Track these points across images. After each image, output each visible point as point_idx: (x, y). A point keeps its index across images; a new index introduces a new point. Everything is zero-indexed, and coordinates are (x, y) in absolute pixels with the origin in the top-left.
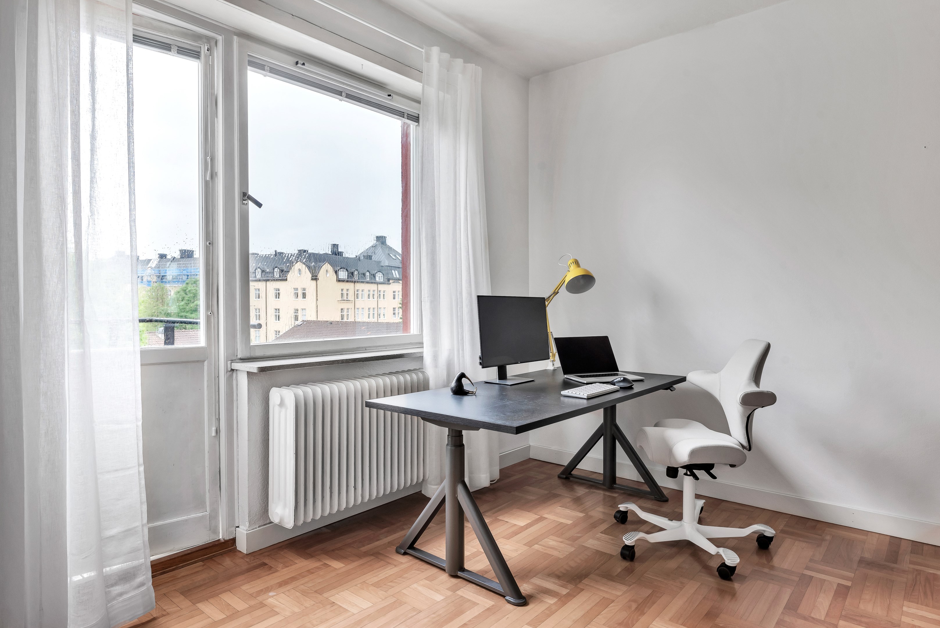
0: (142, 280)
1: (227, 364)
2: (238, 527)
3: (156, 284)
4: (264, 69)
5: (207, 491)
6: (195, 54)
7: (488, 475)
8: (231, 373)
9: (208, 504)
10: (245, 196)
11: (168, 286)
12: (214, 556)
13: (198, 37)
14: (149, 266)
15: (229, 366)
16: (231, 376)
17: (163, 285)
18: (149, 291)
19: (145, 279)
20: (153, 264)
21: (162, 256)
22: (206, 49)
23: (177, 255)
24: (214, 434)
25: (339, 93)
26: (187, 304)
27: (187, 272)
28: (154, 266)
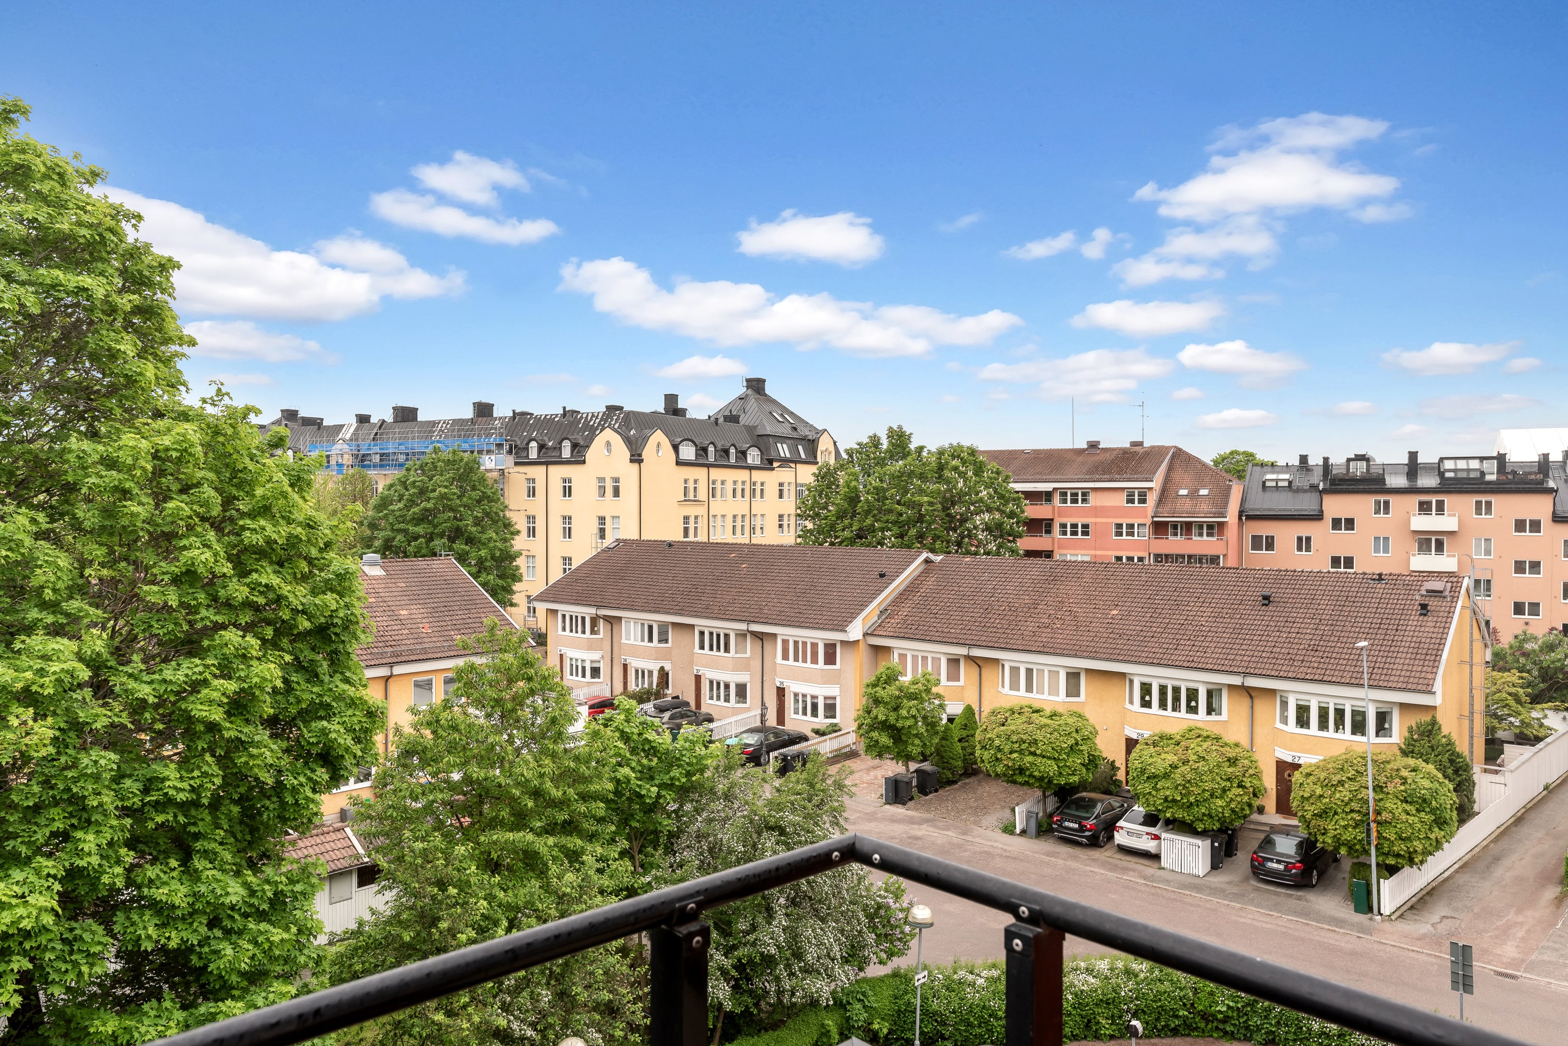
0: (329, 464)
3: (351, 471)
11: (373, 473)
14: (340, 437)
17: (364, 471)
18: (340, 482)
19: (333, 462)
20: (346, 434)
21: (363, 419)
23: (389, 417)
26: (407, 507)
27: (408, 449)
28: (348, 436)
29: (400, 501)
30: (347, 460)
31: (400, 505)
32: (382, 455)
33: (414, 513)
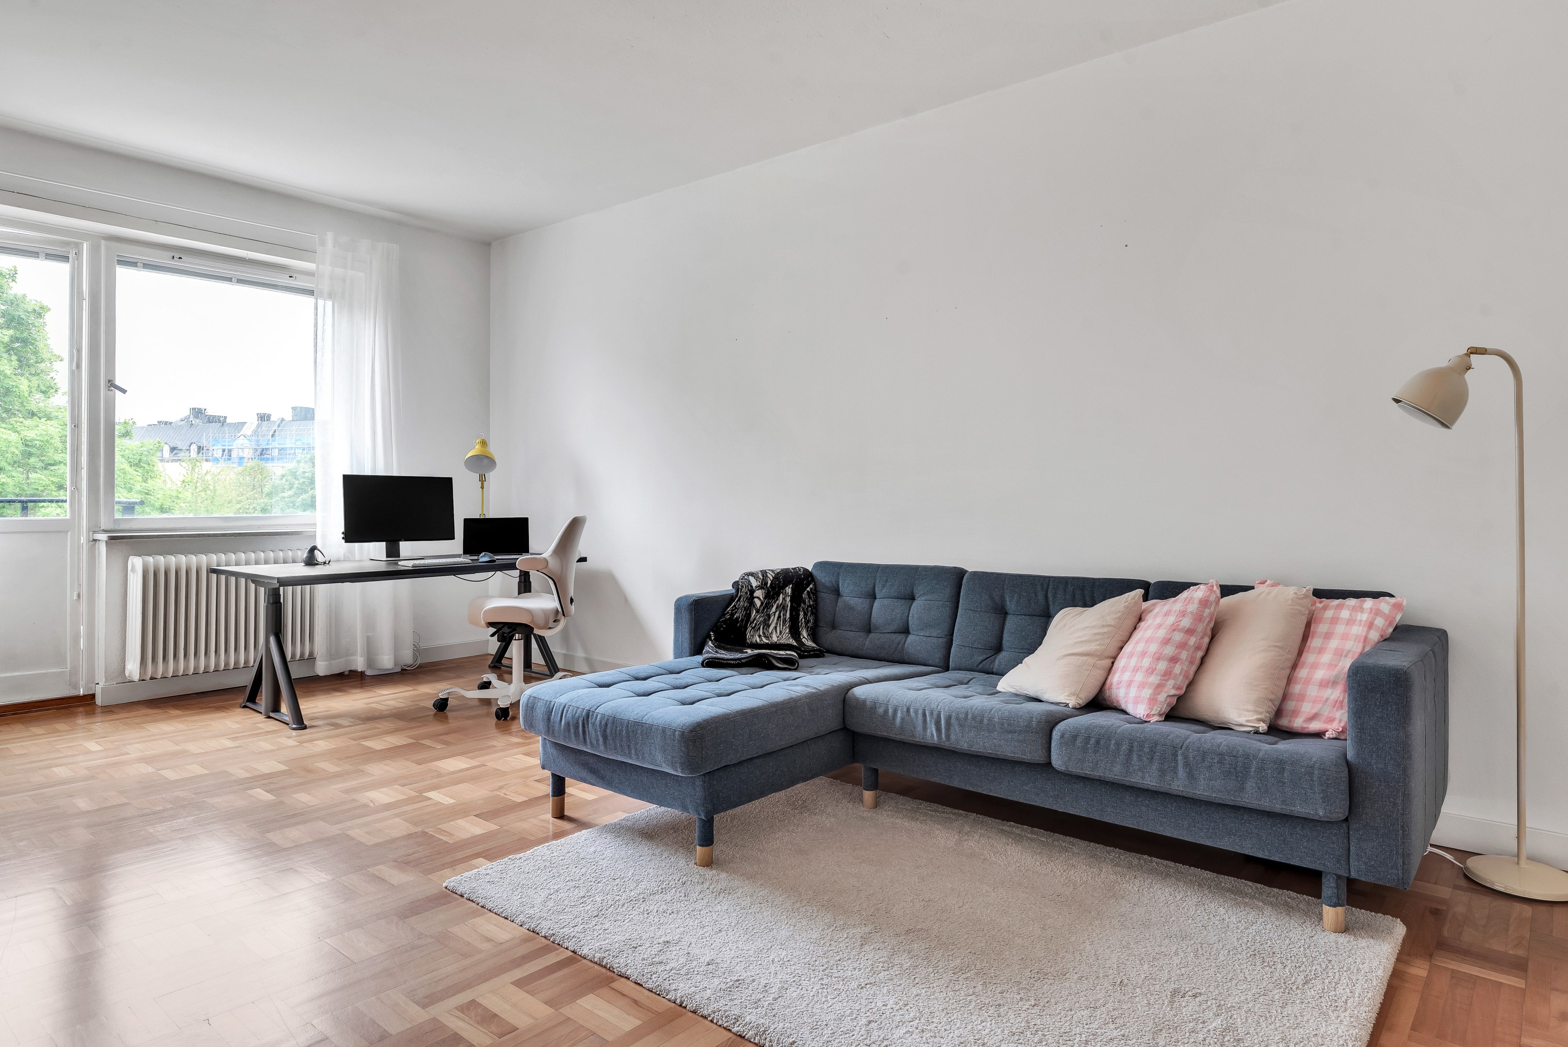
0: (230, 456)
1: (89, 536)
2: (98, 684)
3: (251, 464)
4: (136, 266)
5: (68, 650)
6: (65, 258)
7: (392, 656)
8: (93, 543)
9: (68, 661)
10: (111, 384)
11: (269, 465)
12: (71, 707)
13: (67, 244)
14: (242, 433)
15: (91, 536)
16: (94, 546)
17: (263, 464)
18: (240, 474)
19: (234, 454)
20: (248, 430)
21: (263, 418)
22: (74, 253)
23: (288, 416)
24: (75, 597)
25: (229, 280)
26: (297, 494)
27: (303, 444)
28: (249, 433)
29: (290, 489)
30: (248, 453)
31: (291, 493)
32: (280, 450)
33: (303, 500)
